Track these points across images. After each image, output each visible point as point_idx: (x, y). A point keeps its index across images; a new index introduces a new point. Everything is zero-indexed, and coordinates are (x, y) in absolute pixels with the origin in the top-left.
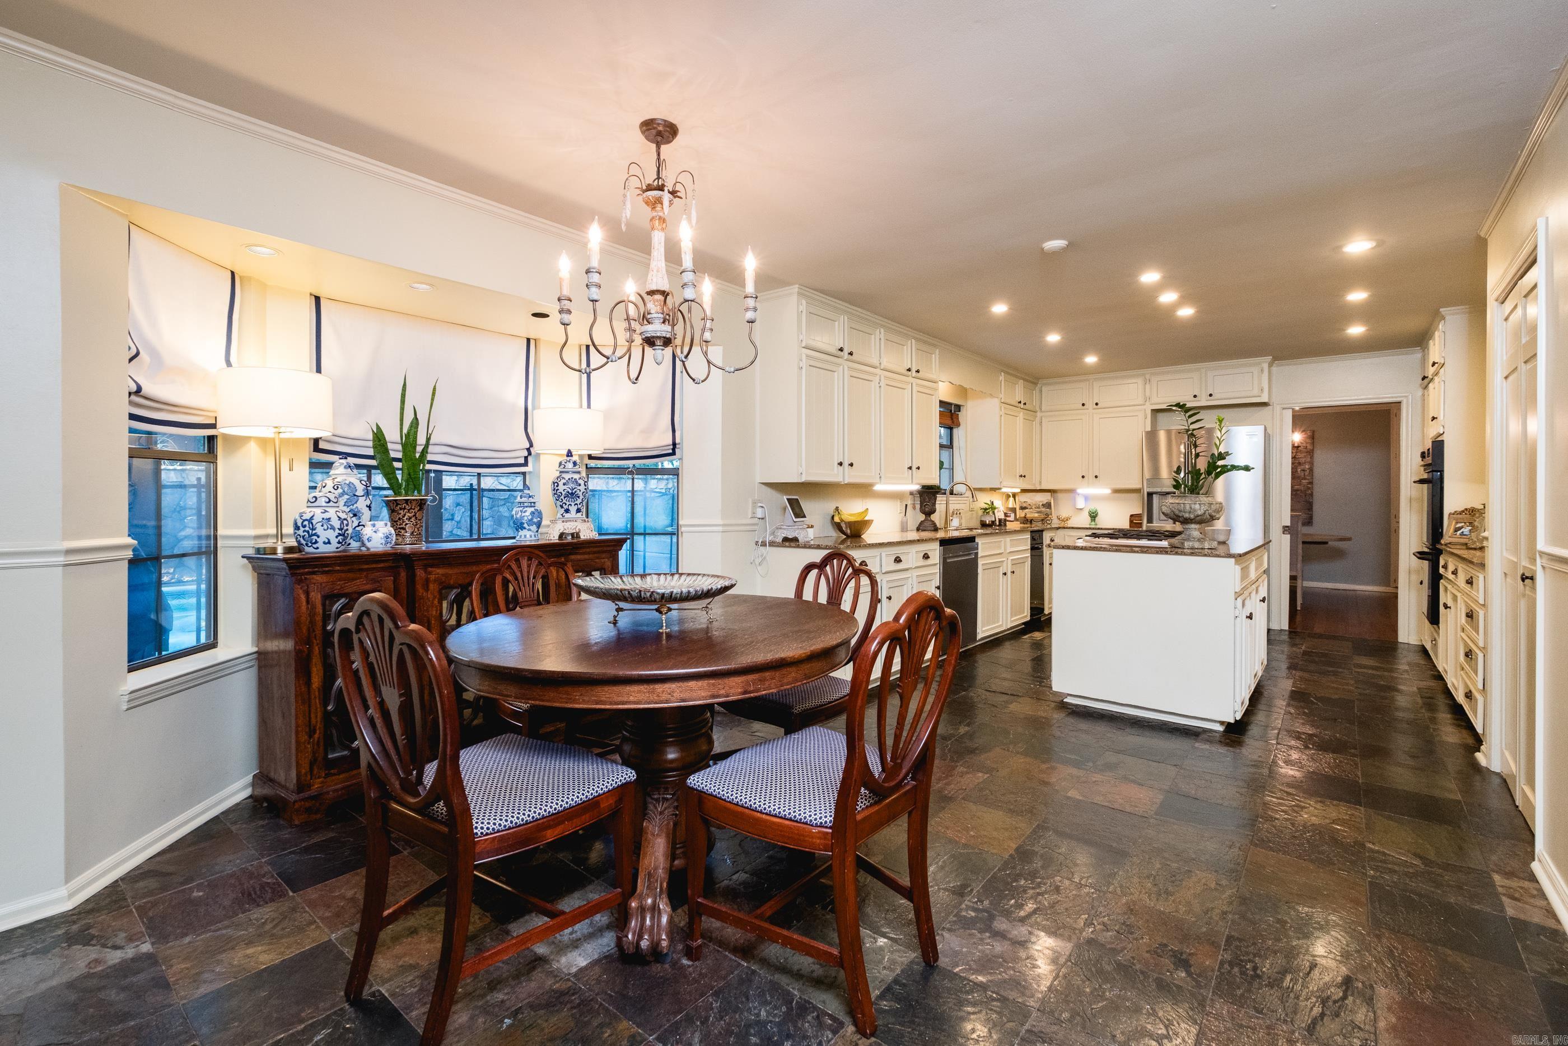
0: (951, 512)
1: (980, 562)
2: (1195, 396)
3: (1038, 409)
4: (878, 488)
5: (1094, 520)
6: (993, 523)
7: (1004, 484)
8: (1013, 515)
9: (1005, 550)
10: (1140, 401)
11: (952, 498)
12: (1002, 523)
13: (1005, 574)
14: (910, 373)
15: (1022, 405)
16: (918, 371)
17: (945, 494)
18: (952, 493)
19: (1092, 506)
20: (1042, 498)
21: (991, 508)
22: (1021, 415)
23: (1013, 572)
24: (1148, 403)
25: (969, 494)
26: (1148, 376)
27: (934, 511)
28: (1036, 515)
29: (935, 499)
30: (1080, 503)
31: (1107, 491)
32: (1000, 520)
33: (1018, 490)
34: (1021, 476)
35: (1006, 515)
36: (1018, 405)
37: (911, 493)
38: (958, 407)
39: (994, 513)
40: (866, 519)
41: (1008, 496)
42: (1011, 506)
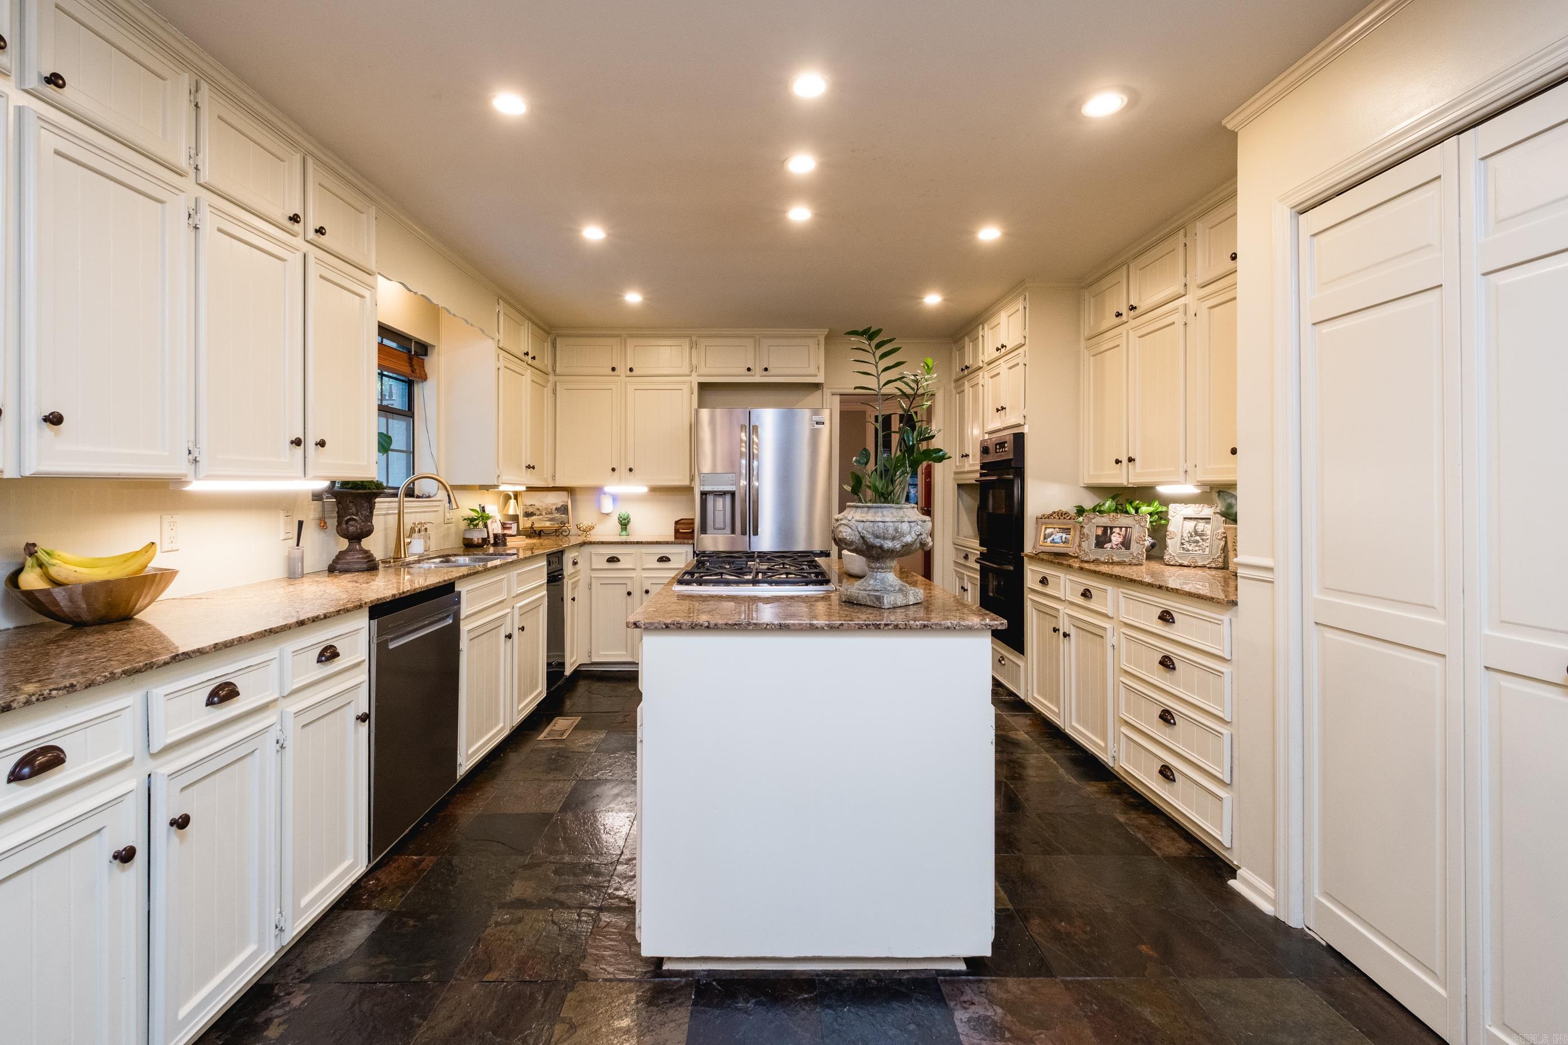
0: (408, 527)
1: (465, 627)
2: (749, 369)
3: (550, 369)
4: (196, 486)
5: (626, 529)
6: (485, 541)
7: (504, 478)
8: (514, 526)
9: (509, 592)
10: (686, 370)
11: (410, 503)
12: (500, 540)
13: (509, 636)
14: (297, 228)
15: (529, 359)
16: (320, 231)
17: (395, 495)
18: (410, 493)
19: (624, 510)
20: (554, 500)
21: (482, 517)
22: (529, 372)
23: (523, 629)
24: (694, 374)
25: (442, 495)
26: (694, 339)
27: (369, 532)
28: (548, 524)
29: (372, 508)
30: (607, 506)
31: (644, 490)
32: (496, 536)
33: (524, 488)
34: (529, 467)
35: (504, 526)
36: (523, 357)
37: (317, 497)
38: (424, 349)
39: (486, 526)
40: (149, 571)
41: (507, 497)
42: (511, 512)
